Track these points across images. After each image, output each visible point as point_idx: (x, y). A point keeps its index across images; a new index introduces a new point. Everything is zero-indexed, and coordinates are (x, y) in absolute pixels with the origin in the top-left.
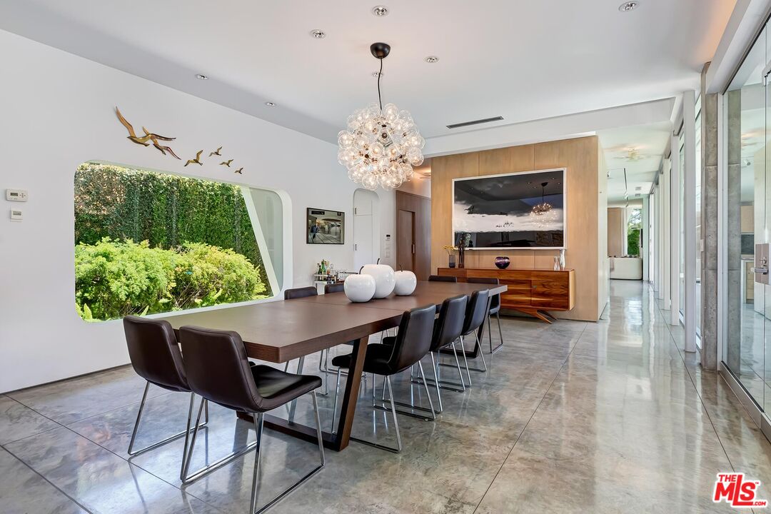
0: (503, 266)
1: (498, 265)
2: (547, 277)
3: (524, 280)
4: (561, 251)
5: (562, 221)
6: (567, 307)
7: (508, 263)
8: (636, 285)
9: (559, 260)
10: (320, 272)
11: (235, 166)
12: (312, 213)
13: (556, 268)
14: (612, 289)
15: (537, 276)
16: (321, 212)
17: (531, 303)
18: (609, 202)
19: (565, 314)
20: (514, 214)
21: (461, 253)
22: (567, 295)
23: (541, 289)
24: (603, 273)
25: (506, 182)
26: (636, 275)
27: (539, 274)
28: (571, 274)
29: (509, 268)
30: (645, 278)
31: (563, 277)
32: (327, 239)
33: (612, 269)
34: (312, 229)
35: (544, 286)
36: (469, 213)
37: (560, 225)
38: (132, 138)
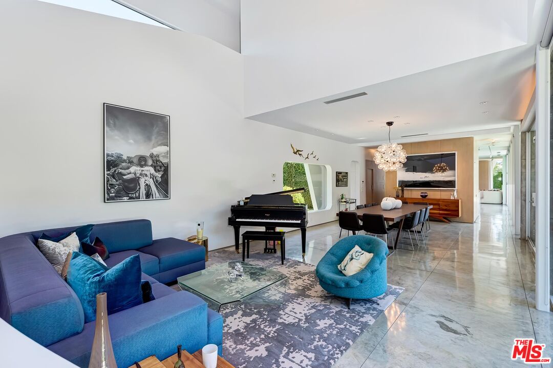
0: (424, 197)
1: (421, 196)
2: (448, 202)
3: (436, 203)
4: (454, 190)
5: (455, 176)
6: (458, 216)
7: (427, 195)
8: (498, 207)
9: (454, 195)
10: (342, 199)
11: (317, 158)
12: (338, 174)
13: (452, 198)
14: (482, 209)
15: (443, 202)
16: (340, 173)
17: (440, 214)
18: (480, 158)
19: (457, 219)
20: (430, 172)
21: (403, 190)
22: (458, 210)
23: (445, 208)
24: (477, 200)
25: (425, 158)
26: (498, 201)
27: (444, 200)
28: (460, 201)
29: (427, 198)
30: (504, 202)
31: (456, 202)
32: (343, 184)
33: (482, 198)
34: (338, 180)
35: (446, 206)
36: (406, 172)
37: (454, 178)
38: (294, 153)
